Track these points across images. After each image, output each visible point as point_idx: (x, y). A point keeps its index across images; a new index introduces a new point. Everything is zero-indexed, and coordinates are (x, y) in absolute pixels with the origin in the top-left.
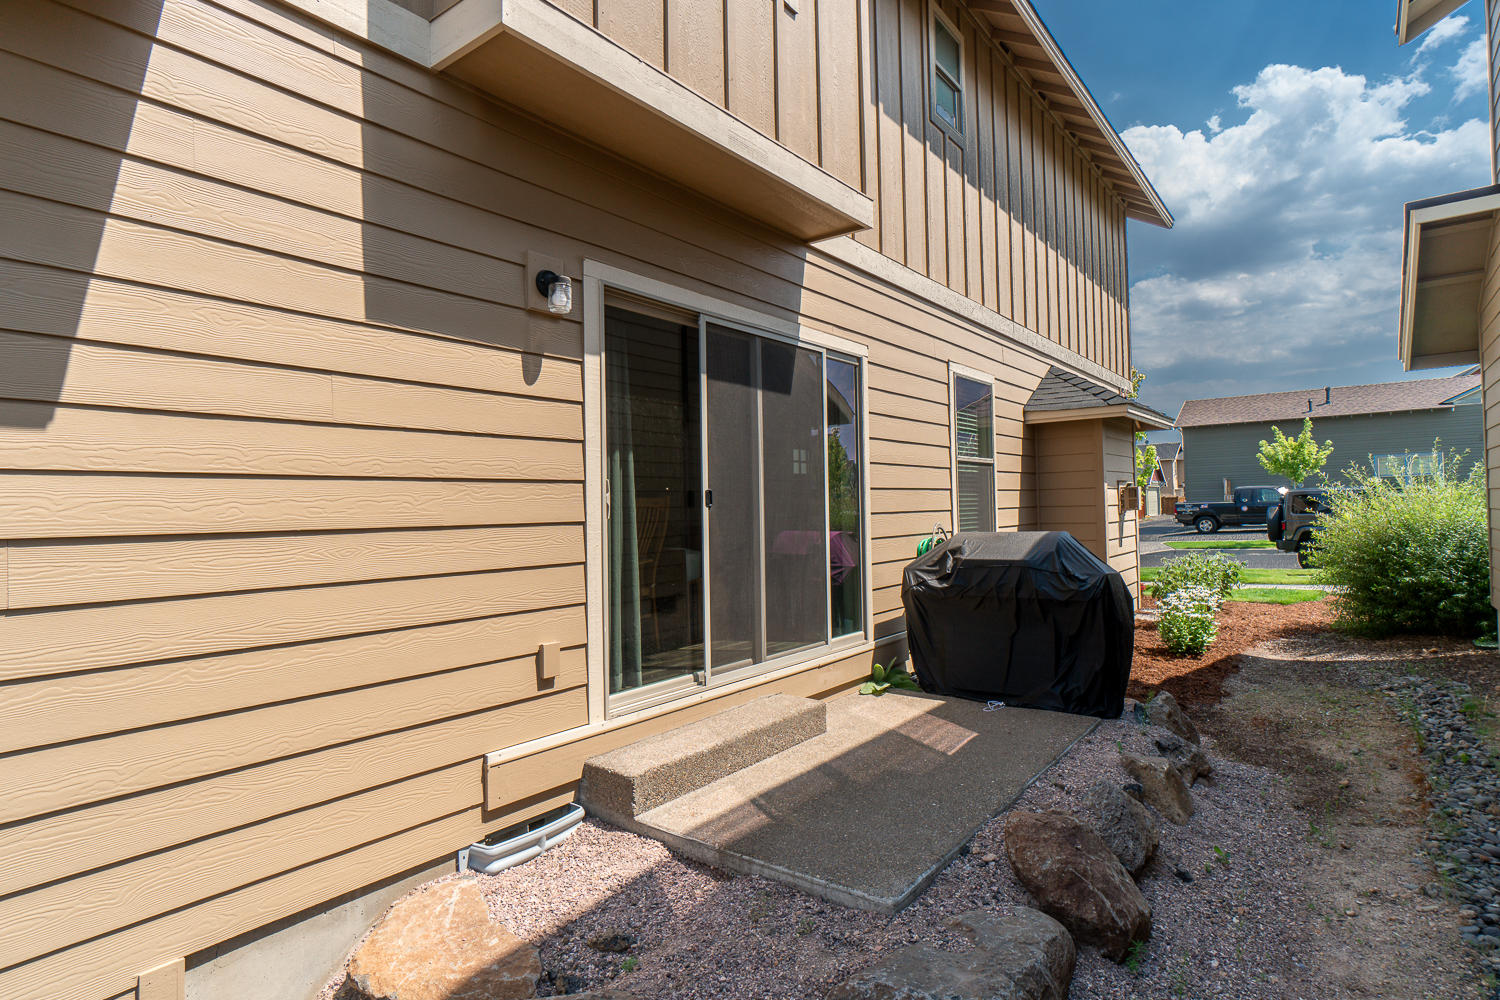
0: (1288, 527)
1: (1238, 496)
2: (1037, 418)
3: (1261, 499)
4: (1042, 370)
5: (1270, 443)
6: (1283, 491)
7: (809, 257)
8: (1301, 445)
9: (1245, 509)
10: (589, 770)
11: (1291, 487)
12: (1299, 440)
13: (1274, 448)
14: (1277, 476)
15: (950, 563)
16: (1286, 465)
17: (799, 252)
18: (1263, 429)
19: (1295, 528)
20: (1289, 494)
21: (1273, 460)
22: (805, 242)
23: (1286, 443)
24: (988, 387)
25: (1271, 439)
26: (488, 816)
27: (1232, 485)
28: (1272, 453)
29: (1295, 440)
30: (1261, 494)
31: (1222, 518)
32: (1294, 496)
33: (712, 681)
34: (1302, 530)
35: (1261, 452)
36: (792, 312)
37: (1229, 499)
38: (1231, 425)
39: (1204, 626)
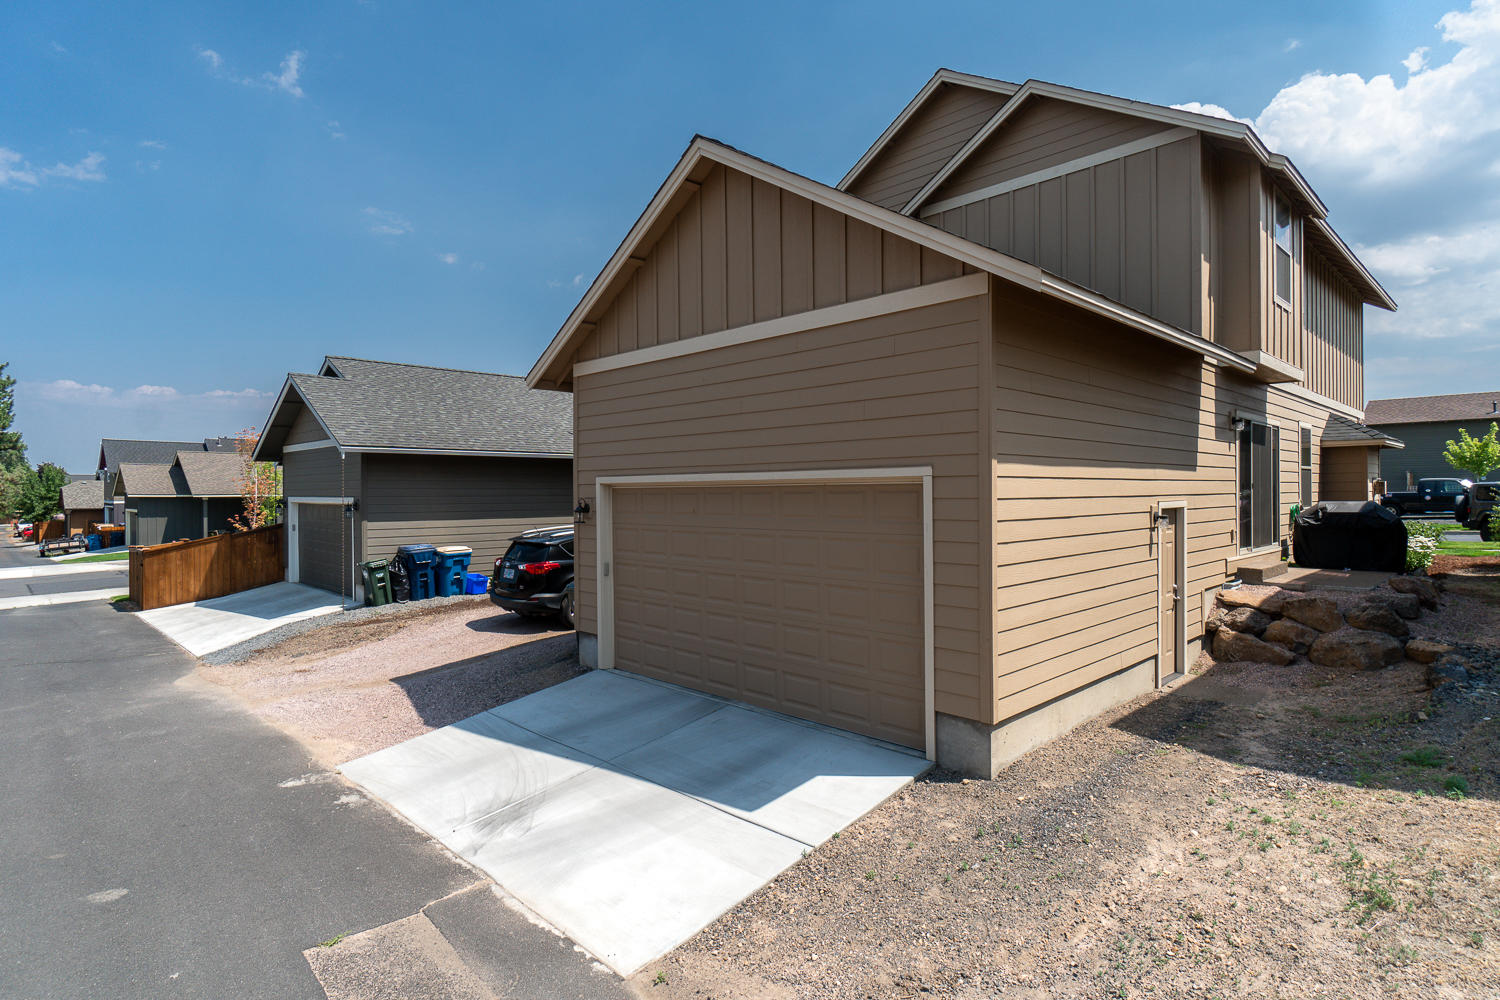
0: (1473, 511)
1: (1422, 486)
2: (1328, 444)
3: (1444, 490)
4: (1326, 416)
5: (1457, 442)
6: (1467, 483)
7: (1269, 389)
8: (1486, 445)
9: (1428, 498)
10: (1239, 569)
11: (1473, 480)
12: (1484, 441)
13: (1460, 447)
14: (1461, 471)
15: (1320, 514)
16: (1472, 462)
17: (1264, 387)
18: (1450, 428)
19: (1478, 511)
20: (1474, 486)
21: (1460, 458)
22: (1268, 384)
23: (1472, 443)
24: (1309, 431)
25: (1458, 439)
26: (1227, 576)
27: (1415, 478)
28: (1459, 451)
29: (1480, 441)
30: (1444, 485)
31: (1406, 506)
32: (1478, 488)
33: (1254, 550)
34: (1483, 514)
35: (1448, 450)
36: (1263, 412)
37: (1412, 490)
38: (1416, 423)
39: (1426, 556)
